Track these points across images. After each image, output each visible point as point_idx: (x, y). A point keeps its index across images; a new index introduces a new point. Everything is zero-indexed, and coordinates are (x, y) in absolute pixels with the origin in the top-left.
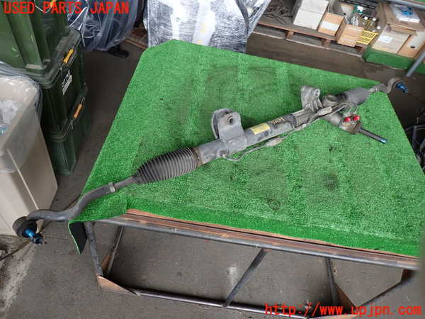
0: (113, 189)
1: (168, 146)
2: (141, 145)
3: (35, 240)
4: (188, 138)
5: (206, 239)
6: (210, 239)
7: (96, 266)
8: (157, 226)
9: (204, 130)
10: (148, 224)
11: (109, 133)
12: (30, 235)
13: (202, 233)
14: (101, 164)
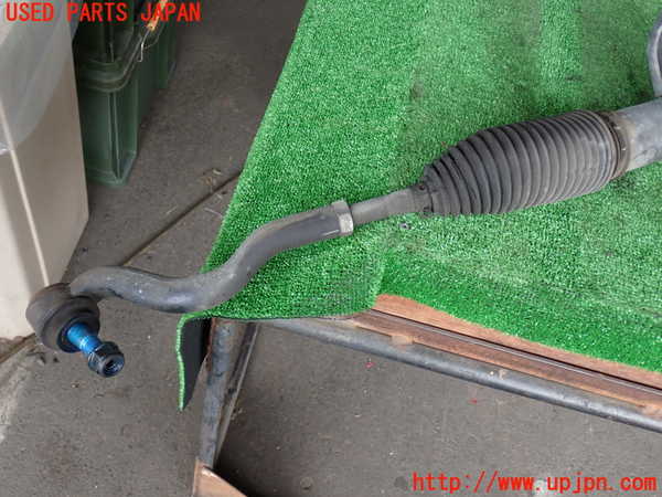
0: (347, 224)
1: (497, 106)
2: (414, 94)
3: (101, 365)
4: (553, 89)
5: (593, 413)
6: (605, 416)
7: (205, 444)
8: (443, 355)
9: (597, 69)
10: (417, 348)
11: (290, 61)
12: (83, 343)
13: (583, 394)
14: (275, 146)
